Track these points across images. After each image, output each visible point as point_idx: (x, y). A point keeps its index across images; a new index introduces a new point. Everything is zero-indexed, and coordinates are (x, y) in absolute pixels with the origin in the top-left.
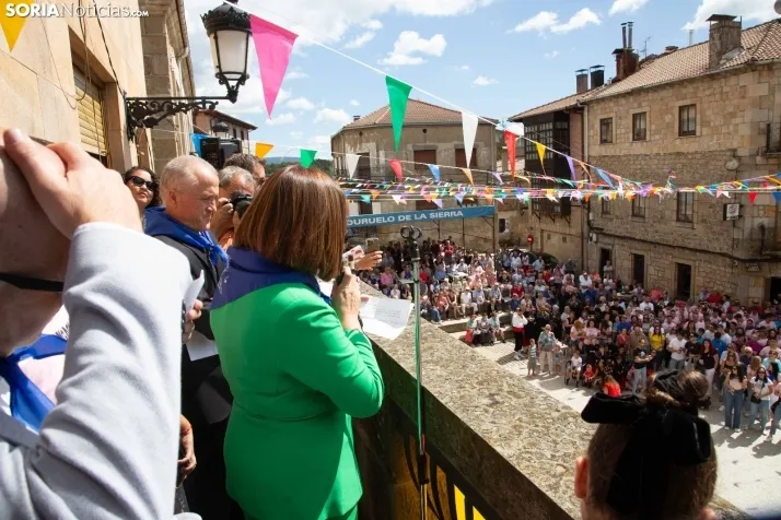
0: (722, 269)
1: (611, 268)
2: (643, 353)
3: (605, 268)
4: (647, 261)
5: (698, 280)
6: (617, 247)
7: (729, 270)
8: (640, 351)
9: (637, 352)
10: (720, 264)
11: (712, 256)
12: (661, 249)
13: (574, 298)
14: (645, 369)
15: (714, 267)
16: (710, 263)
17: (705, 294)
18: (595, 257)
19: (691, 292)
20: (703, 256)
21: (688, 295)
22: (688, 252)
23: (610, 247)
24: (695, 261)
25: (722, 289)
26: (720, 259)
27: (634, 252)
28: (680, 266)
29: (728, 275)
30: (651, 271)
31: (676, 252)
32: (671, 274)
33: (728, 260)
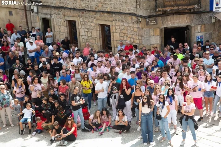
0: (131, 25)
1: (51, 34)
2: (78, 98)
3: (47, 34)
4: (78, 25)
5: (115, 36)
6: (54, 16)
7: (136, 26)
8: (75, 96)
9: (73, 97)
10: (129, 21)
11: (123, 16)
12: (87, 14)
13: (17, 61)
14: (81, 109)
15: (126, 24)
16: (123, 21)
17: (121, 46)
18: (38, 25)
19: (112, 46)
20: (118, 17)
21: (110, 48)
22: (106, 14)
23: (49, 17)
24: (112, 21)
25: (132, 40)
26: (129, 18)
27: (68, 19)
28: (102, 26)
29: (136, 29)
30: (82, 33)
31: (98, 15)
32: (96, 33)
33: (134, 18)
